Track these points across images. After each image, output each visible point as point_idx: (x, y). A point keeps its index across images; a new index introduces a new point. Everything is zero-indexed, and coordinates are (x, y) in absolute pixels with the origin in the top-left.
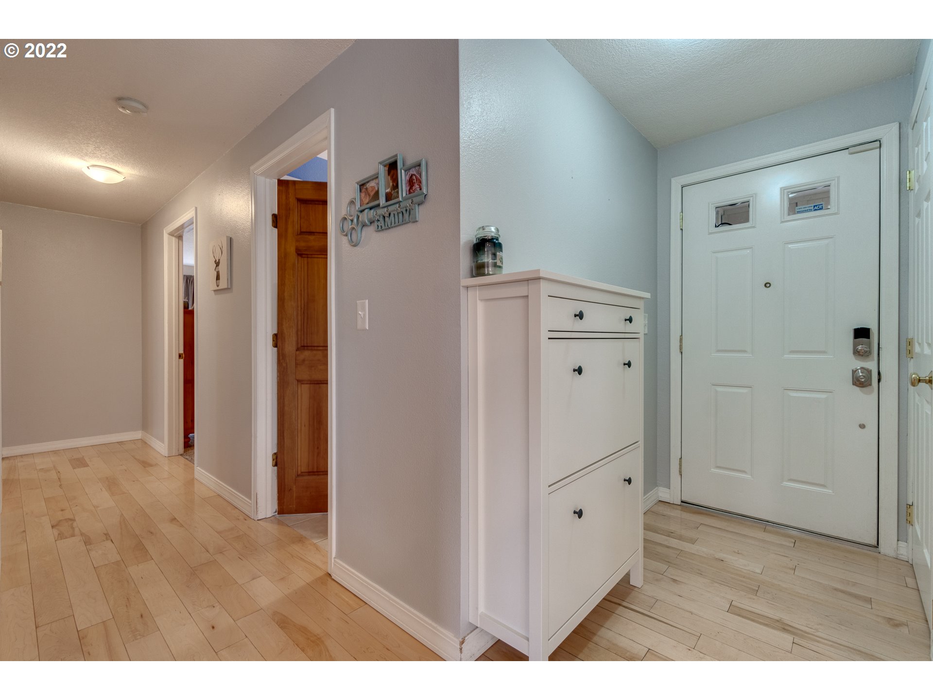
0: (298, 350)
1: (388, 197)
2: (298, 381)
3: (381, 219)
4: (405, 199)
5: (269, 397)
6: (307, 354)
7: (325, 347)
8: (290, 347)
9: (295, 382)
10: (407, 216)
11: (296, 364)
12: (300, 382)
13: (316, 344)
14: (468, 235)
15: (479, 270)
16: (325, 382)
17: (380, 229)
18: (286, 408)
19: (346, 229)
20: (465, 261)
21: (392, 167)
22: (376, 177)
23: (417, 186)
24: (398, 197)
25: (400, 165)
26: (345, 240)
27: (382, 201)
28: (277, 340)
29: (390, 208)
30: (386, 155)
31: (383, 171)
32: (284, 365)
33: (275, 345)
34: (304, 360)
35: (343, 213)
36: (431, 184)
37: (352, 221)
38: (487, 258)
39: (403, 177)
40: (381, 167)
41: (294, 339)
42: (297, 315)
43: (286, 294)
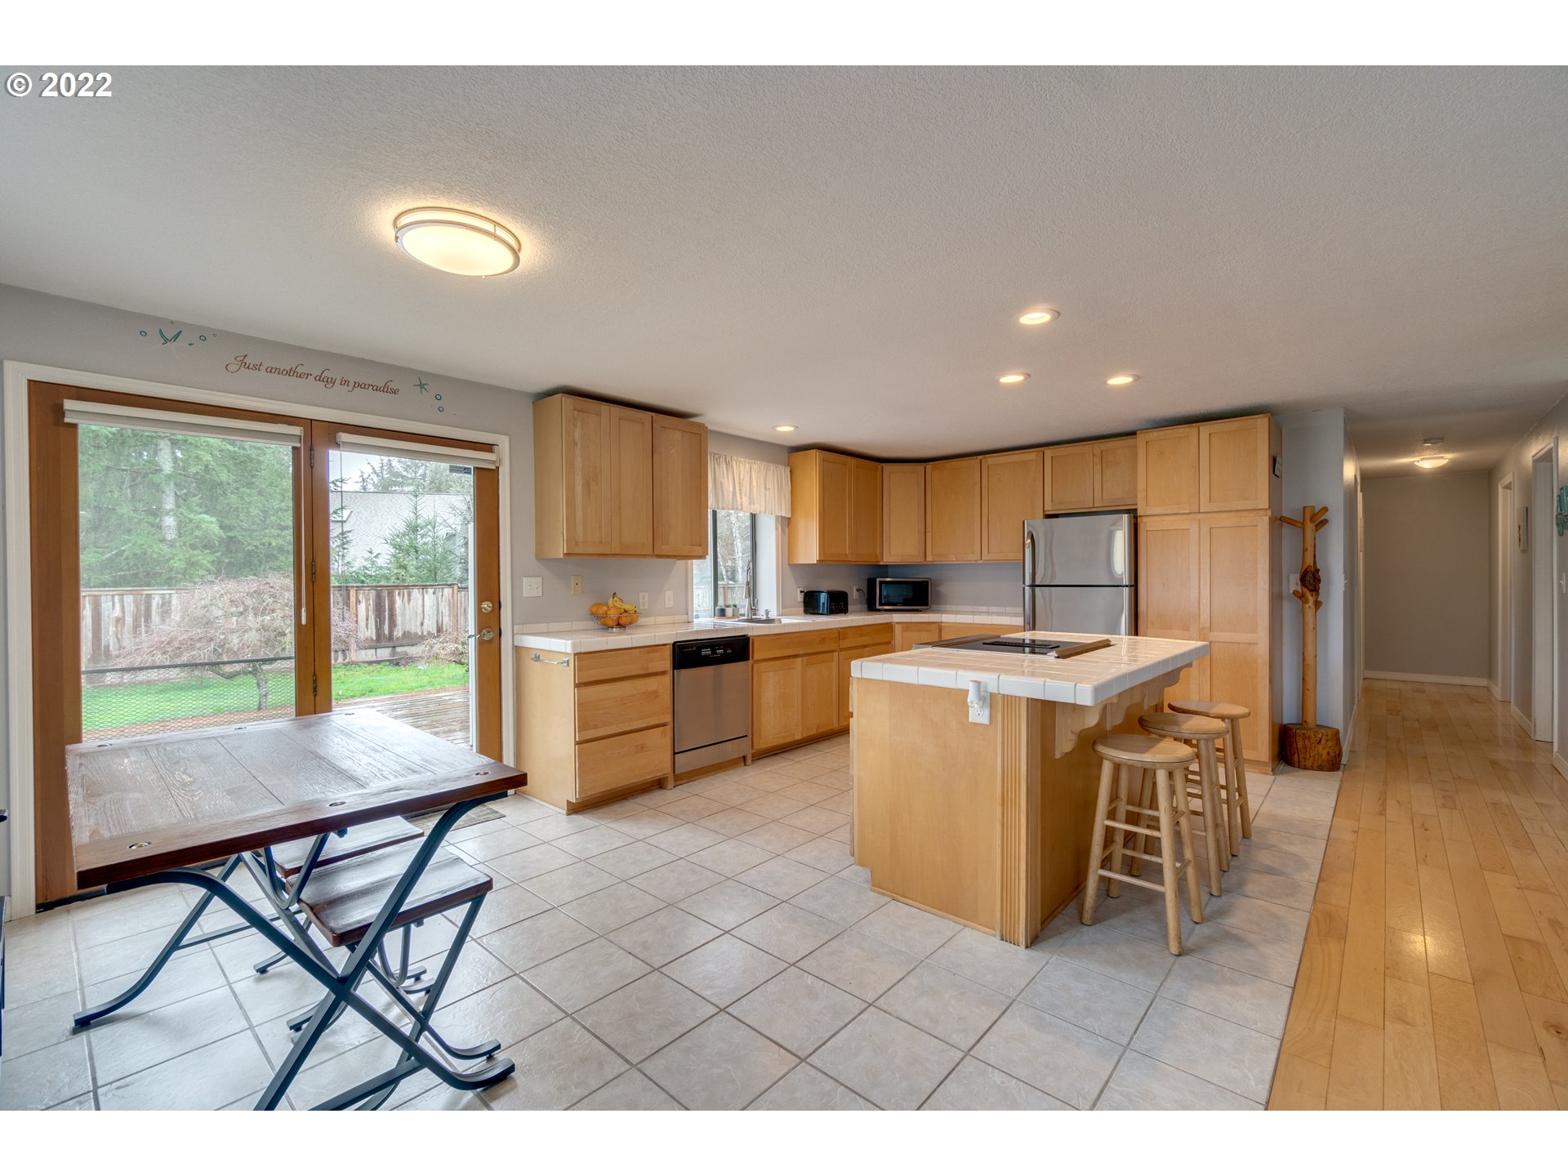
26: (1557, 531)
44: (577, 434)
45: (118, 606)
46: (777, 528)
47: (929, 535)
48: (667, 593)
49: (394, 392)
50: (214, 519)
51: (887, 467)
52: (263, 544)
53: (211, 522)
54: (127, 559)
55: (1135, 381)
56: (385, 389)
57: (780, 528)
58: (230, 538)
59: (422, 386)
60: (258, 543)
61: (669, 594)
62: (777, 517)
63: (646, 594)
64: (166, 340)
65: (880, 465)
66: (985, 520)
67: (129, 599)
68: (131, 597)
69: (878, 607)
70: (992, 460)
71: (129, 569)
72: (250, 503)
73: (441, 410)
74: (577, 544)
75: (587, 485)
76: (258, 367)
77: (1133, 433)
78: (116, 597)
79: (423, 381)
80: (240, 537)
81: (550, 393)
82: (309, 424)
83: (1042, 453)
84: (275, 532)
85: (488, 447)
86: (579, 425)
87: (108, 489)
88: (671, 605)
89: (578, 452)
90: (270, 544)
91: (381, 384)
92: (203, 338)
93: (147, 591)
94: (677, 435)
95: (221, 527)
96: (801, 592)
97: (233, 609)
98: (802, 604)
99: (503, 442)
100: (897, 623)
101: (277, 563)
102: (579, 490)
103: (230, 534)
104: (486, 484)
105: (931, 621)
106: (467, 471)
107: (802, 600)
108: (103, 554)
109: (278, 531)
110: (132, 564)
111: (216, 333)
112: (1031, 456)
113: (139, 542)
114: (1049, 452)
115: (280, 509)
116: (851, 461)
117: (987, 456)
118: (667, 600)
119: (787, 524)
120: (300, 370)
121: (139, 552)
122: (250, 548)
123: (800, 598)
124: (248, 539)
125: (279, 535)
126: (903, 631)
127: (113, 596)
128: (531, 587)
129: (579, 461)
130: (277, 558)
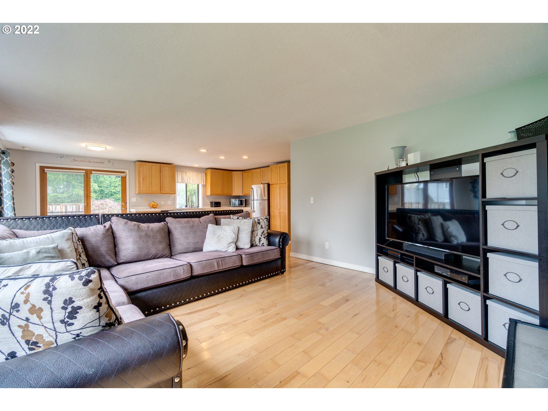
44: (141, 170)
45: (71, 208)
46: (202, 187)
47: (243, 188)
49: (104, 163)
50: (96, 184)
51: (233, 172)
52: (110, 191)
53: (96, 185)
54: (74, 195)
56: (102, 163)
57: (203, 187)
58: (101, 190)
59: (109, 161)
60: (108, 191)
61: (169, 202)
62: (203, 185)
63: (163, 202)
64: (61, 158)
65: (231, 172)
67: (74, 206)
68: (75, 206)
69: (232, 206)
71: (74, 198)
72: (106, 180)
73: (113, 166)
74: (141, 191)
75: (143, 179)
76: (77, 161)
77: (269, 166)
78: (71, 206)
79: (109, 160)
80: (104, 189)
81: (136, 161)
82: (86, 170)
84: (113, 188)
85: (124, 172)
86: (141, 167)
87: (70, 176)
88: (170, 204)
89: (141, 173)
90: (112, 191)
91: (101, 162)
92: (67, 157)
93: (79, 204)
94: (167, 168)
95: (98, 186)
97: (96, 208)
98: (210, 205)
99: (127, 171)
101: (114, 197)
102: (141, 180)
103: (101, 189)
104: (124, 180)
106: (119, 177)
108: (69, 194)
109: (114, 188)
110: (75, 197)
111: (69, 156)
112: (259, 170)
113: (77, 191)
114: (262, 169)
115: (114, 181)
116: (220, 171)
119: (205, 186)
120: (85, 160)
121: (77, 193)
122: (106, 192)
123: (209, 203)
124: (106, 190)
125: (114, 189)
127: (70, 205)
128: (134, 200)
129: (141, 175)
130: (114, 195)
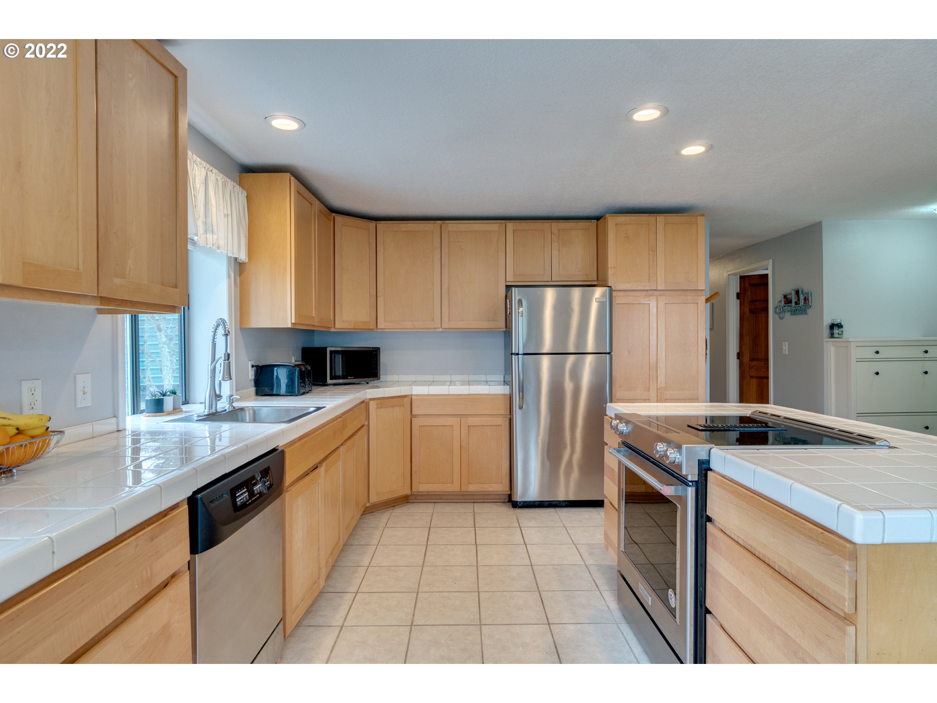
0: (750, 360)
1: (796, 303)
2: (750, 376)
3: (793, 311)
4: (803, 306)
5: (735, 384)
6: (755, 363)
7: (766, 360)
8: (746, 359)
9: (749, 377)
10: (803, 312)
11: (750, 368)
12: (752, 377)
13: (760, 358)
14: (827, 321)
15: (832, 336)
16: (767, 378)
17: (791, 314)
18: (744, 390)
19: (777, 311)
20: (826, 331)
21: (797, 292)
22: (791, 294)
23: (807, 301)
24: (799, 304)
25: (800, 292)
26: (777, 316)
27: (793, 304)
28: (739, 356)
29: (797, 308)
30: (796, 287)
31: (793, 293)
32: (743, 368)
33: (738, 358)
34: (754, 366)
35: (776, 305)
36: (813, 301)
37: (780, 309)
38: (836, 331)
39: (802, 297)
40: (793, 291)
41: (748, 355)
42: (750, 343)
43: (744, 333)
46: (229, 276)
47: (380, 300)
48: (81, 379)
51: (338, 219)
55: (707, 151)
57: (232, 274)
61: (84, 381)
62: (229, 258)
65: (333, 216)
66: (445, 287)
69: (329, 381)
70: (452, 226)
83: (504, 225)
96: (253, 366)
98: (253, 383)
100: (371, 399)
105: (402, 394)
107: (253, 377)
112: (494, 226)
114: (510, 226)
116: (315, 201)
117: (446, 221)
118: (80, 393)
123: (251, 374)
126: (378, 408)
